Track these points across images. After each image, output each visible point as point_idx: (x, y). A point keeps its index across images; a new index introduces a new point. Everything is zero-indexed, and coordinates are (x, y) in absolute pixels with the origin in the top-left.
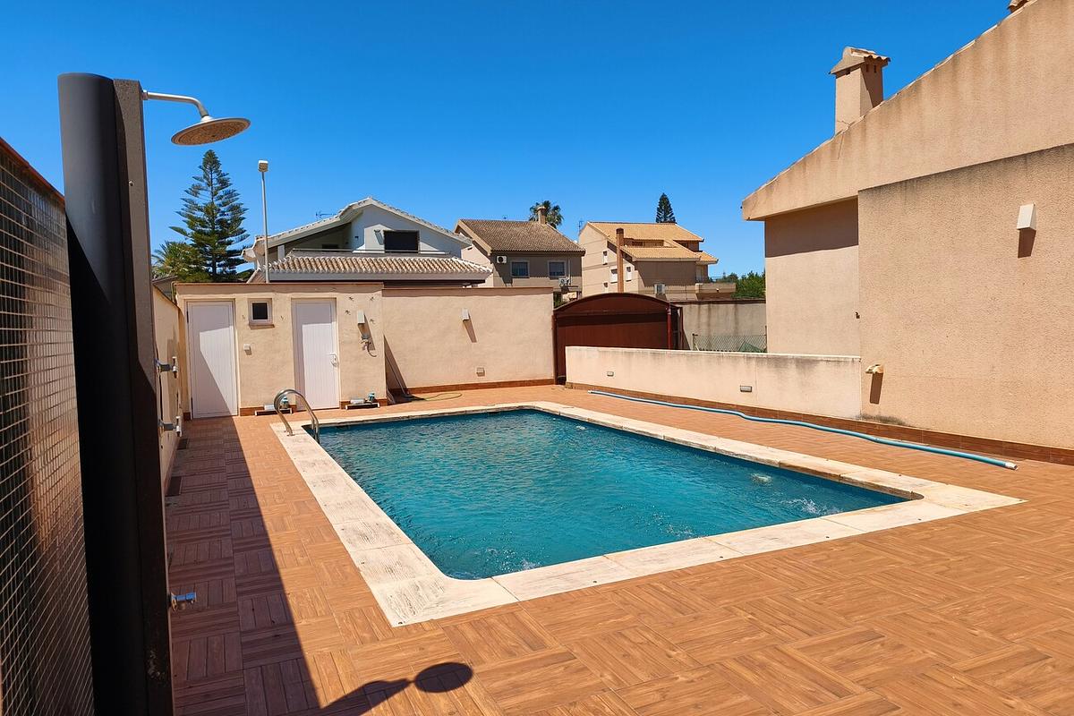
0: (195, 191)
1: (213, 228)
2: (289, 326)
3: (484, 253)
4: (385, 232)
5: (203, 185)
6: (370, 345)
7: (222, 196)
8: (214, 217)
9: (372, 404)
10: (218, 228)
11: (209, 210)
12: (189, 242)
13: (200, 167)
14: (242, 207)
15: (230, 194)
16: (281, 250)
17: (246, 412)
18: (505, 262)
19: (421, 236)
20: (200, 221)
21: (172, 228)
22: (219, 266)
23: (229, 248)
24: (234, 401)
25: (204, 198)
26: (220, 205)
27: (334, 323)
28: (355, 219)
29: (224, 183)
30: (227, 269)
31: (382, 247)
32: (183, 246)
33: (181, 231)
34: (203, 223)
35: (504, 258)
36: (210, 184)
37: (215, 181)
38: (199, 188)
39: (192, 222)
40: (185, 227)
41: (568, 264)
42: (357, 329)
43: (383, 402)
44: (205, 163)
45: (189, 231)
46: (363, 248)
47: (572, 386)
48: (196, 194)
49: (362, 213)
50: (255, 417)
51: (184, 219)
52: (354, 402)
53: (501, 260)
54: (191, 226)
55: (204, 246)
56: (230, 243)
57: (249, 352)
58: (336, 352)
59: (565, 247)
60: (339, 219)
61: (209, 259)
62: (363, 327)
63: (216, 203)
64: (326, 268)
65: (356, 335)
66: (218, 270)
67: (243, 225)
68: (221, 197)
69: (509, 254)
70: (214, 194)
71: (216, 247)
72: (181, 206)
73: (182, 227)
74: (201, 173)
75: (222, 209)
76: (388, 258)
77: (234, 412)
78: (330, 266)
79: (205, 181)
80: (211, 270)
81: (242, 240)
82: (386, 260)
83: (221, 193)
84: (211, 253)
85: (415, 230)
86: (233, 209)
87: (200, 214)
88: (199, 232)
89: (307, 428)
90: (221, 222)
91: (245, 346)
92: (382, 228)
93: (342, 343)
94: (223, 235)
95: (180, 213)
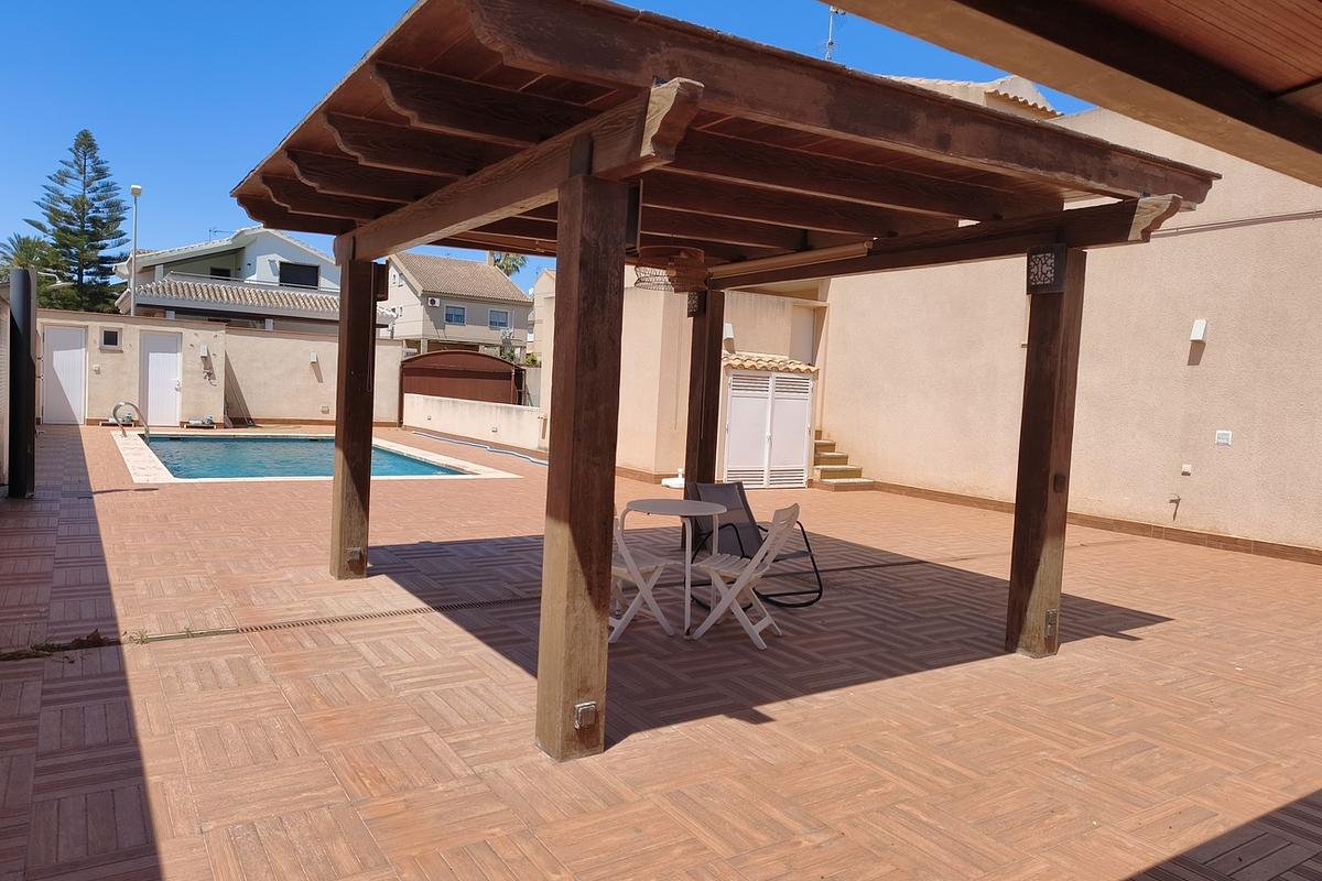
0: (62, 178)
1: (83, 227)
2: (137, 353)
3: (415, 292)
4: (281, 263)
5: (73, 171)
6: (210, 375)
7: (98, 189)
8: (84, 212)
9: (210, 425)
10: (89, 227)
11: (79, 204)
12: (50, 240)
13: (70, 149)
14: (123, 204)
15: (108, 187)
16: (159, 270)
17: (90, 422)
18: (437, 304)
19: (322, 271)
20: (66, 216)
21: (26, 221)
22: (87, 274)
23: (102, 253)
24: (81, 410)
25: (73, 189)
26: (94, 199)
27: (179, 354)
28: (250, 244)
29: (101, 173)
30: (98, 279)
31: (277, 279)
32: (41, 245)
33: (40, 226)
34: (69, 220)
35: (437, 300)
36: (82, 171)
37: (88, 169)
38: (67, 175)
39: (55, 216)
40: (44, 221)
41: (512, 313)
42: (200, 360)
43: (219, 425)
44: (78, 145)
45: (49, 227)
46: (254, 277)
47: (407, 428)
48: (62, 182)
49: (255, 241)
50: (100, 427)
51: (44, 211)
52: (192, 423)
53: (433, 302)
54: (53, 221)
55: (68, 247)
56: (103, 248)
57: (98, 372)
58: (179, 378)
59: (510, 296)
60: (230, 242)
61: (74, 264)
62: (205, 359)
63: (88, 196)
64: (207, 296)
65: (199, 366)
66: (86, 279)
67: (122, 227)
68: (95, 190)
69: (444, 296)
70: (86, 185)
71: (84, 251)
72: (41, 194)
73: (40, 221)
74: (71, 157)
75: (96, 204)
76: (281, 292)
77: (81, 421)
78: (212, 294)
79: (77, 168)
80: (76, 277)
81: (120, 245)
82: (277, 293)
83: (96, 184)
84: (77, 256)
85: (316, 264)
86: (109, 205)
87: (65, 208)
88: (64, 230)
89: (142, 436)
90: (92, 220)
91: (95, 366)
92: (278, 259)
93: (185, 372)
94: (95, 237)
95: (38, 203)
